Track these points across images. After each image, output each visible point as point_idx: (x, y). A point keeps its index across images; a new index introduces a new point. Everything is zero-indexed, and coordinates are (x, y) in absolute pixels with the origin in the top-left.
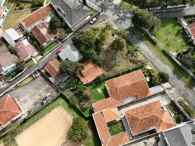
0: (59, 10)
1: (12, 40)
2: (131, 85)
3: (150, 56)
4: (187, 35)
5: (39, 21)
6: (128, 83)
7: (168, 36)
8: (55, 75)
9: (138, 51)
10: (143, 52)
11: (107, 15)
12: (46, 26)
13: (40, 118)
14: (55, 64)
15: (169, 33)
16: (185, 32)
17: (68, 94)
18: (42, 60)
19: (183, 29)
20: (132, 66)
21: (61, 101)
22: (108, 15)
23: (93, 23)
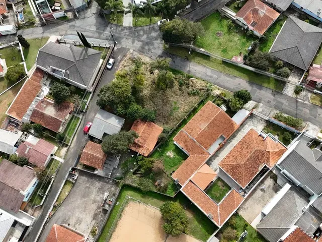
0: (54, 71)
1: (10, 146)
2: (208, 127)
3: (211, 77)
4: (241, 27)
5: (35, 100)
6: (204, 126)
7: (219, 39)
8: (100, 165)
9: (192, 77)
10: (198, 75)
11: (124, 46)
12: (49, 103)
13: (113, 232)
14: (93, 149)
15: (218, 34)
16: (237, 24)
17: (133, 180)
18: (69, 153)
19: (234, 21)
20: (195, 100)
21: (128, 194)
22: (127, 46)
23: (112, 67)
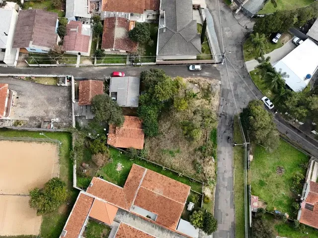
0: (163, 17)
1: (72, 13)
2: (159, 197)
3: (224, 179)
4: (301, 193)
5: (126, 13)
6: (158, 192)
7: (274, 172)
8: (83, 102)
9: (214, 158)
10: (220, 165)
11: (221, 73)
12: (127, 27)
13: (23, 141)
14: (96, 89)
15: (280, 169)
16: (303, 188)
17: (78, 140)
18: (87, 68)
19: (303, 181)
21: (65, 140)
22: (223, 75)
23: (191, 71)
